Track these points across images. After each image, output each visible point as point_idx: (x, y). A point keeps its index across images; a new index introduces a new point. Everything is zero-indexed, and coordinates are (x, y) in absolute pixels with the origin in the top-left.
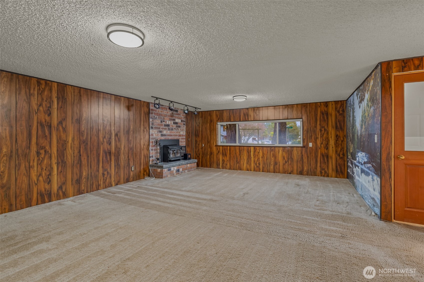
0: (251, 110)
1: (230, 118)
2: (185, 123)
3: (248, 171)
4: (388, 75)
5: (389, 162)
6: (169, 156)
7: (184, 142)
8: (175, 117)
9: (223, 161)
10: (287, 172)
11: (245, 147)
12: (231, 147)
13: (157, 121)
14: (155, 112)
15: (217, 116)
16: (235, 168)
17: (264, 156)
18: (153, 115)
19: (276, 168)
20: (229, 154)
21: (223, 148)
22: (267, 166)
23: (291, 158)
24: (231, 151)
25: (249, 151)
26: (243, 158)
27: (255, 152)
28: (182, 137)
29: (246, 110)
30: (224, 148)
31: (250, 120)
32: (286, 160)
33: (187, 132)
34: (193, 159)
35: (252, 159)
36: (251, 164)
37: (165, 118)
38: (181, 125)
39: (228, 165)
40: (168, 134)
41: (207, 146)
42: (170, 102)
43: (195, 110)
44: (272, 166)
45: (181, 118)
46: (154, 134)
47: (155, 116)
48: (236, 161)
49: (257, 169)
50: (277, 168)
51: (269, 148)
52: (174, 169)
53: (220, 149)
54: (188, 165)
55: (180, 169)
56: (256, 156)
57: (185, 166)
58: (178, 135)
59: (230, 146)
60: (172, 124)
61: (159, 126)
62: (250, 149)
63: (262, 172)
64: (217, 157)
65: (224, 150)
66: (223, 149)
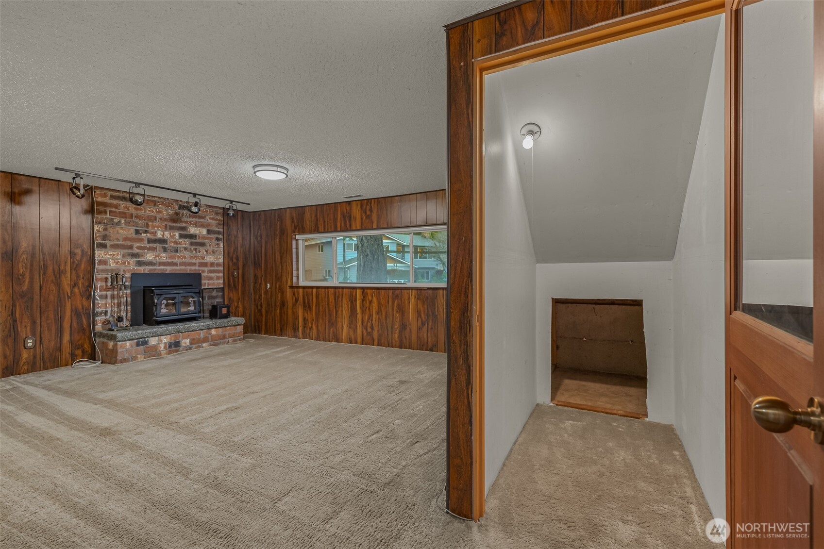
0: (357, 205)
1: (317, 224)
2: (221, 236)
3: (352, 343)
4: (464, 65)
5: (466, 335)
6: (156, 310)
7: (218, 278)
8: (186, 222)
9: (304, 320)
10: (425, 347)
11: (345, 290)
12: (320, 290)
13: (121, 231)
14: (113, 209)
15: (293, 221)
16: (327, 337)
17: (381, 309)
18: (108, 216)
19: (403, 336)
20: (316, 306)
21: (304, 292)
22: (386, 334)
23: (433, 314)
24: (320, 299)
25: (354, 299)
26: (342, 314)
27: (363, 301)
28: (212, 268)
29: (347, 205)
30: (307, 292)
31: (354, 228)
32: (424, 319)
33: (228, 255)
34: (235, 316)
35: (359, 316)
36: (357, 329)
37: (150, 223)
38: (206, 241)
39: (314, 331)
40: (162, 261)
41: (276, 286)
42: (134, 185)
43: (230, 206)
44: (397, 331)
45: (209, 225)
46: (111, 261)
47: (113, 219)
48: (329, 322)
49: (368, 341)
50: (406, 337)
51: (391, 292)
52: (160, 341)
53: (298, 294)
54: (213, 332)
55: (184, 341)
56: (366, 310)
57: (202, 335)
58: (197, 264)
59: (317, 288)
60: (177, 238)
61: (128, 243)
62: (354, 293)
63: (378, 346)
64: (293, 313)
65: (306, 297)
66: (305, 294)
